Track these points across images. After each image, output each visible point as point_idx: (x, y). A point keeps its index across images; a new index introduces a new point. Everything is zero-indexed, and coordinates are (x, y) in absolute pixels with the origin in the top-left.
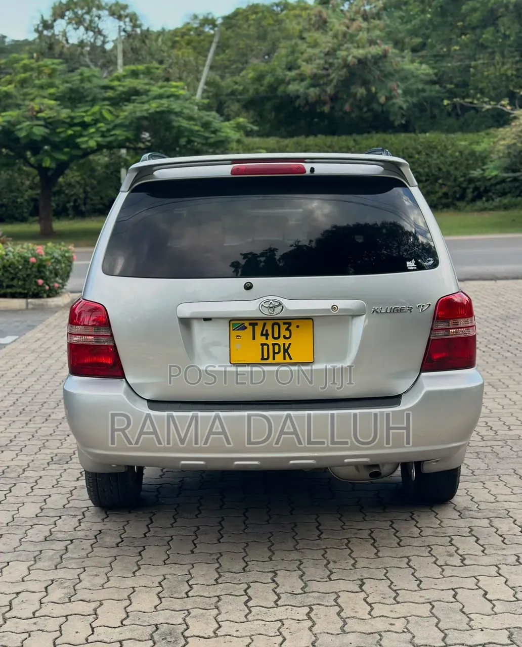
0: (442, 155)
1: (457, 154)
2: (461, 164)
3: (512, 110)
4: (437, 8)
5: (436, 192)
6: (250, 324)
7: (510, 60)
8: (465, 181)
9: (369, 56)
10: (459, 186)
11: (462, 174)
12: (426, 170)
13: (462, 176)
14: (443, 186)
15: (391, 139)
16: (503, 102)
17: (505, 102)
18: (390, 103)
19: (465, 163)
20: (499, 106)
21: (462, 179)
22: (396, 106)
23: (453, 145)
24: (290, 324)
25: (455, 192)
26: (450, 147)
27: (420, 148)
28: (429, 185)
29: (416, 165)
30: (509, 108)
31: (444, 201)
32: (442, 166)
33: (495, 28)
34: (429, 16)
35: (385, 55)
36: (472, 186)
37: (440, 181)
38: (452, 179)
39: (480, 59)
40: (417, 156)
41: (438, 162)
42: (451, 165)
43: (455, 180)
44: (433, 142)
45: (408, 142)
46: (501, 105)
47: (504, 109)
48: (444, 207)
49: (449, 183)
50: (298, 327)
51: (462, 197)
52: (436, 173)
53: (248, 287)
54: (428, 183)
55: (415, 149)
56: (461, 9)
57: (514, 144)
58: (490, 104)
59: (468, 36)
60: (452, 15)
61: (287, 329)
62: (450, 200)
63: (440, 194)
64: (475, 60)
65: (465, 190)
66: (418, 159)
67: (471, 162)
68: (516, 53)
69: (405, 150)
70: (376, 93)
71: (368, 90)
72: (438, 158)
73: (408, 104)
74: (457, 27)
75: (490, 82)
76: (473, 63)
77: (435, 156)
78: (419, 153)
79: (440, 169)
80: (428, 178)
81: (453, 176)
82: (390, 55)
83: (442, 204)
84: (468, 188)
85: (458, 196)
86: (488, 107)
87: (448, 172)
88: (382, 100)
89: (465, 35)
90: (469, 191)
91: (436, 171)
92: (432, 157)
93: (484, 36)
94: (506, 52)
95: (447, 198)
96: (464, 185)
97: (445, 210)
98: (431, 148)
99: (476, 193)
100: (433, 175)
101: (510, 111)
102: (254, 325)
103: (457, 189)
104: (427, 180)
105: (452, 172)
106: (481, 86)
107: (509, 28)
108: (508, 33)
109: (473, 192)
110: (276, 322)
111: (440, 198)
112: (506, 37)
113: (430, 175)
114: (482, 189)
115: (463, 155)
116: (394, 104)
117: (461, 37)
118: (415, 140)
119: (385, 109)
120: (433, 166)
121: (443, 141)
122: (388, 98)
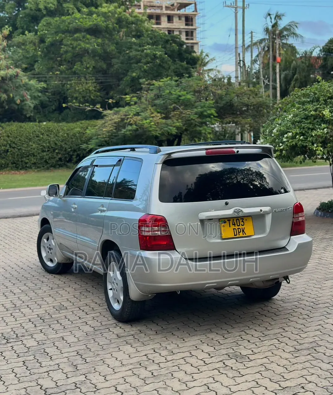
0: (56, 135)
1: (65, 135)
2: (68, 141)
3: (103, 110)
4: (44, 49)
5: (54, 158)
6: (228, 220)
7: (90, 81)
8: (71, 151)
9: (9, 75)
10: (68, 154)
11: (69, 147)
12: (48, 144)
13: (69, 148)
14: (58, 154)
15: (24, 126)
16: (97, 106)
17: (98, 106)
18: (23, 104)
19: (70, 141)
20: (95, 108)
21: (70, 150)
22: (27, 105)
23: (62, 129)
24: (243, 219)
25: (66, 158)
26: (61, 131)
27: (43, 132)
28: (50, 153)
29: (42, 141)
30: (101, 109)
31: (59, 163)
32: (57, 142)
33: (81, 63)
34: (40, 53)
35: (17, 76)
36: (76, 154)
37: (57, 151)
38: (64, 150)
39: (72, 80)
40: (41, 136)
41: (54, 139)
42: (62, 142)
43: (65, 150)
44: (50, 128)
45: (35, 128)
46: (96, 108)
47: (98, 110)
48: (60, 167)
49: (62, 152)
50: (246, 220)
51: (70, 161)
52: (54, 146)
53: (227, 204)
54: (49, 152)
55: (41, 132)
56: (60, 51)
57: (112, 130)
58: (90, 107)
59: (64, 66)
60: (53, 53)
61: (242, 221)
62: (63, 162)
63: (57, 159)
64: (70, 81)
65: (71, 156)
66: (42, 138)
67: (74, 140)
68: (93, 78)
69: (34, 133)
70: (13, 97)
71: (9, 96)
72: (54, 137)
73: (34, 105)
74: (57, 60)
75: (80, 93)
76: (69, 82)
77: (52, 136)
78: (43, 134)
79: (56, 144)
80: (49, 149)
81: (64, 148)
82: (19, 75)
83: (58, 165)
84: (73, 155)
85: (67, 160)
86: (89, 109)
87: (61, 146)
88: (18, 102)
89: (63, 65)
90: (74, 157)
91: (53, 145)
92: (50, 137)
93: (75, 67)
94: (87, 77)
95: (62, 161)
96: (71, 153)
97: (61, 168)
98: (49, 131)
99: (78, 158)
100: (52, 147)
101: (102, 111)
102: (229, 220)
103: (67, 155)
104: (48, 151)
105: (64, 146)
106: (75, 95)
107: (88, 63)
108: (88, 66)
109: (76, 157)
110: (237, 218)
111: (57, 161)
112: (87, 68)
113: (50, 147)
114: (81, 155)
115: (69, 136)
116: (25, 104)
117: (60, 67)
118: (39, 127)
119: (20, 107)
120: (51, 142)
121: (56, 127)
122: (22, 101)
